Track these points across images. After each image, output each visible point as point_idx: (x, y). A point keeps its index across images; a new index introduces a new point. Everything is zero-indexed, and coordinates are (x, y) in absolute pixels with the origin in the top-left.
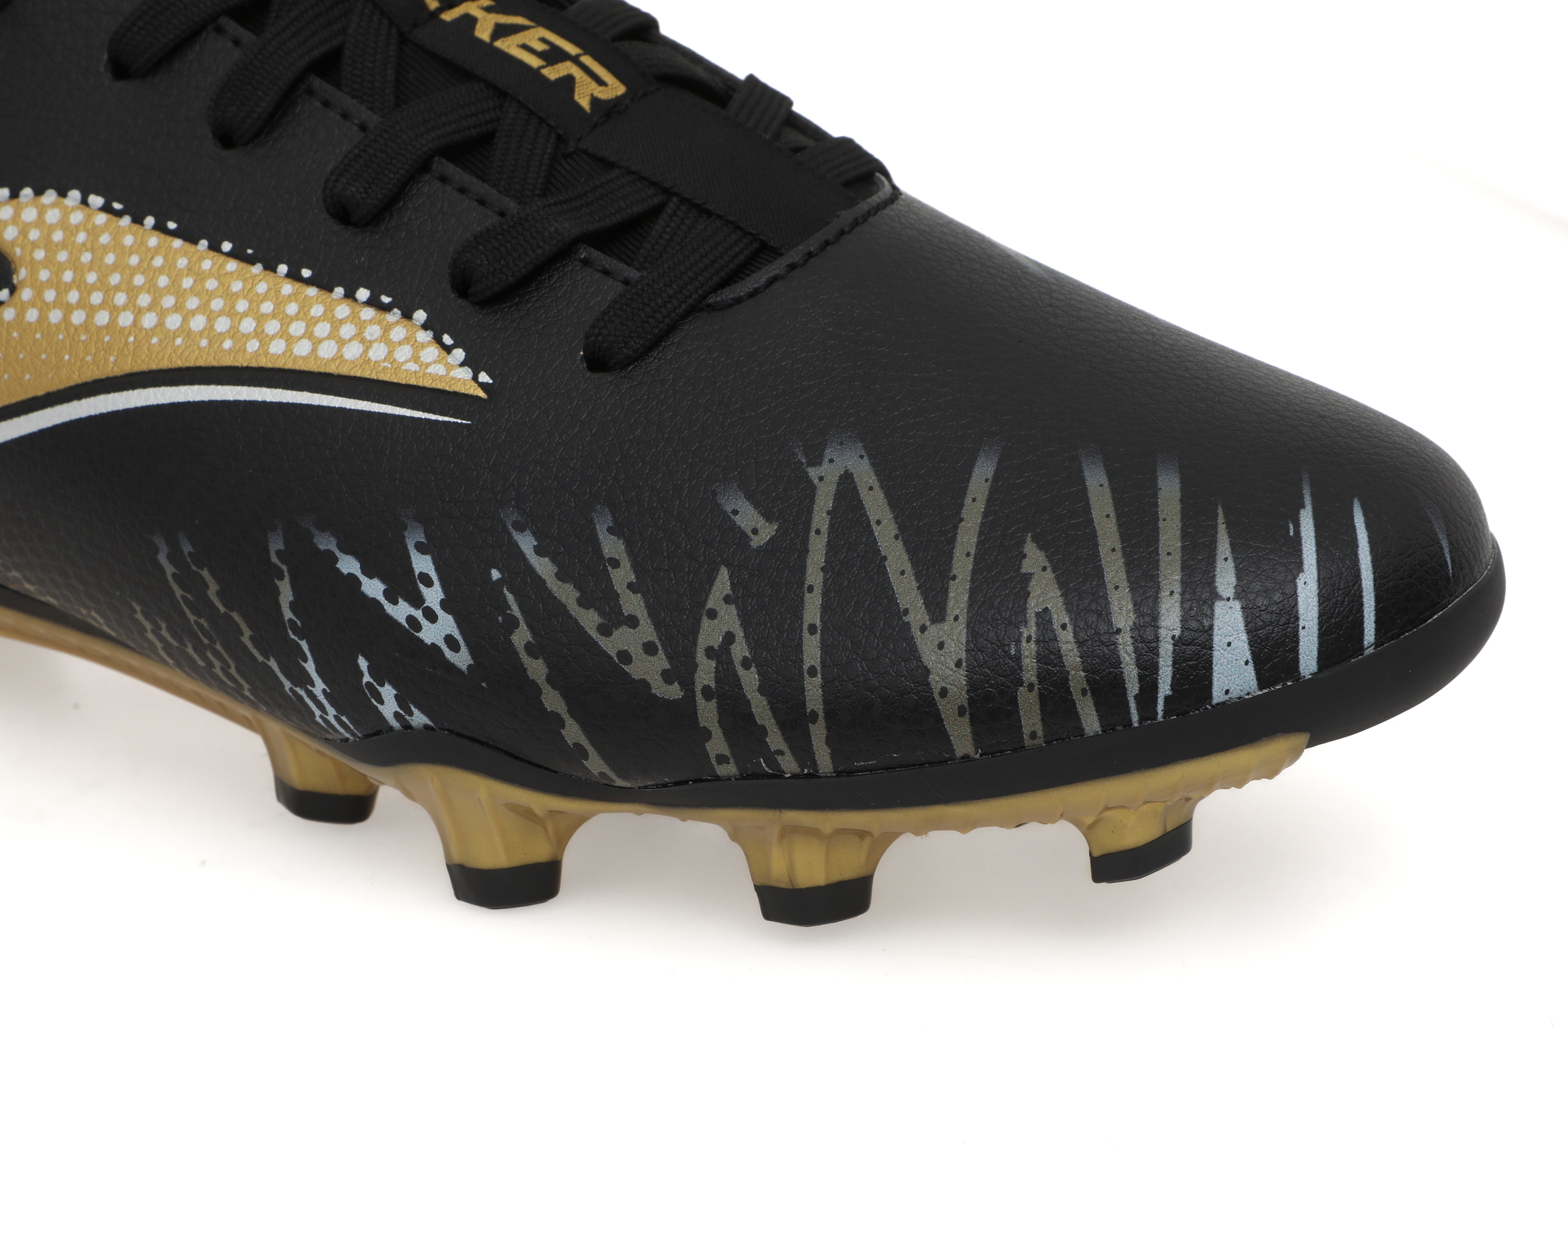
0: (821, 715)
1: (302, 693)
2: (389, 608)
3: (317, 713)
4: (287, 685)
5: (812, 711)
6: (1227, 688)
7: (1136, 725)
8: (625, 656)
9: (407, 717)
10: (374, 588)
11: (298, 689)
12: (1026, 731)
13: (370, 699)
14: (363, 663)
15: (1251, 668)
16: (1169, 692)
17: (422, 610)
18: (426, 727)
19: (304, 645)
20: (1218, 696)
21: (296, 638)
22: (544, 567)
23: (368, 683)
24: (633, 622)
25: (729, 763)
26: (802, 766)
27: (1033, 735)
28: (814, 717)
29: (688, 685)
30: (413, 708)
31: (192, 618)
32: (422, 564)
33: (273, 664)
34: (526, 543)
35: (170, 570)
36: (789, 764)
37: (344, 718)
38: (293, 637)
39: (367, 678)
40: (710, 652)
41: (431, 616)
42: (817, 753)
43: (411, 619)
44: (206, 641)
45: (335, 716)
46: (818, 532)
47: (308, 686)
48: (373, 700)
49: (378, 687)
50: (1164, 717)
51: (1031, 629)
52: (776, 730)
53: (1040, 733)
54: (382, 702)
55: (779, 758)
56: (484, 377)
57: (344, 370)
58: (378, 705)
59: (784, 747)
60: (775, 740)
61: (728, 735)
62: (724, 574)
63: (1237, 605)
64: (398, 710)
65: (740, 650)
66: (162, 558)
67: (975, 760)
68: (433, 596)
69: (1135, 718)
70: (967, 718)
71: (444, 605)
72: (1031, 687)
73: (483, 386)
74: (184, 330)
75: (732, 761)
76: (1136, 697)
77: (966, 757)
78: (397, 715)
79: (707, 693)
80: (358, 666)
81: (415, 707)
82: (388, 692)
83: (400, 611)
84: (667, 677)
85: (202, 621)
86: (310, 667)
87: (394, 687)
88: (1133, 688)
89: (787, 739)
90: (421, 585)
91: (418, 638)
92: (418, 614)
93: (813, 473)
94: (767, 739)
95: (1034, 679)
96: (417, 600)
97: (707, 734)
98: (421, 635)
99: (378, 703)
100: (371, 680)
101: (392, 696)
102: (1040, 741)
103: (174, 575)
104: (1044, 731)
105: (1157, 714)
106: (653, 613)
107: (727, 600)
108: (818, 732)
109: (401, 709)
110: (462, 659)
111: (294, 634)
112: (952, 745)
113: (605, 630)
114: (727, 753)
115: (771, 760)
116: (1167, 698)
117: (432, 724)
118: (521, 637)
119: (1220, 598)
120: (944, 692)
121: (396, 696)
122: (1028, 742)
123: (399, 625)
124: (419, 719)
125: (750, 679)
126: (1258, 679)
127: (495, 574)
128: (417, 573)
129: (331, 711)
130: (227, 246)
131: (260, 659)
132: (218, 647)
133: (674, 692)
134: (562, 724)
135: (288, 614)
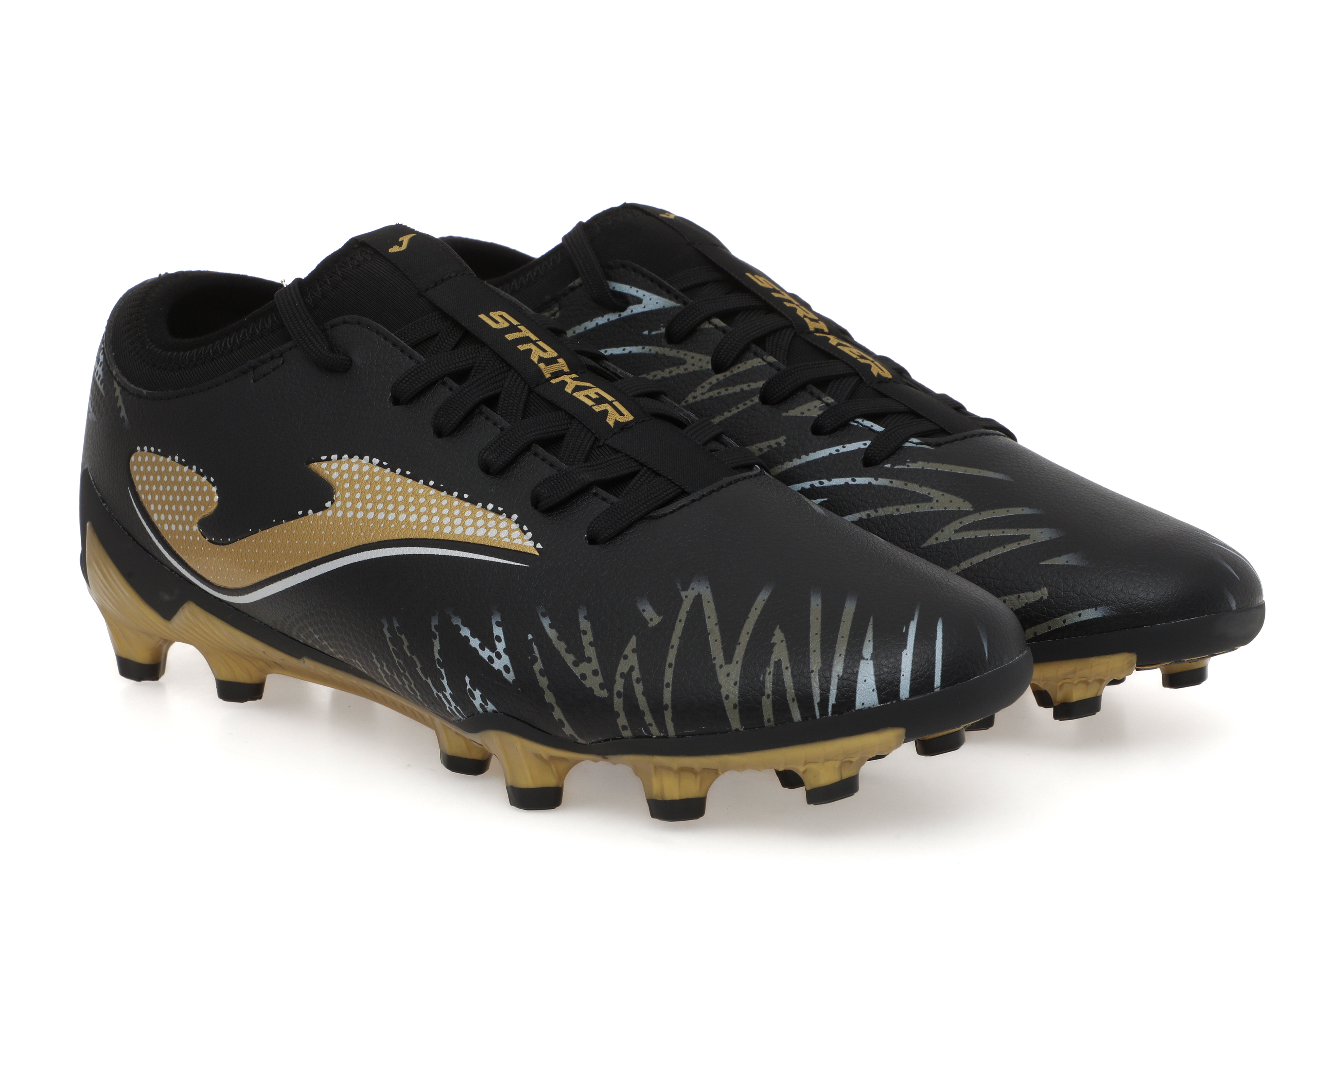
0: (670, 706)
1: (441, 695)
2: (481, 652)
3: (448, 705)
4: (435, 691)
5: (666, 704)
6: (863, 702)
7: (818, 718)
8: (584, 676)
9: (485, 706)
10: (475, 643)
11: (439, 694)
12: (765, 718)
13: (469, 697)
14: (467, 679)
15: (875, 693)
16: (834, 702)
17: (495, 653)
18: (494, 711)
19: (443, 671)
20: (858, 706)
21: (439, 668)
22: (552, 634)
23: (469, 689)
24: (589, 660)
25: (627, 730)
26: (661, 732)
27: (769, 721)
28: (667, 706)
29: (611, 691)
30: (488, 702)
31: (396, 659)
32: (498, 631)
33: (429, 681)
34: (546, 622)
35: (388, 635)
36: (655, 731)
37: (458, 708)
38: (438, 667)
39: (469, 687)
40: (622, 675)
41: (499, 656)
42: (667, 725)
43: (490, 658)
44: (402, 671)
45: (455, 707)
46: (680, 621)
47: (444, 692)
48: (471, 698)
49: (473, 691)
50: (832, 714)
51: (771, 669)
52: (649, 713)
53: (772, 720)
54: (474, 699)
55: (650, 728)
56: (539, 546)
57: (476, 541)
58: (473, 700)
59: (652, 722)
60: (649, 719)
61: (628, 715)
62: (634, 639)
63: (871, 662)
64: (482, 702)
65: (636, 674)
66: (385, 630)
67: (741, 731)
68: (501, 646)
69: (818, 714)
70: (737, 710)
71: (505, 651)
72: (768, 696)
73: (538, 550)
74: (407, 521)
75: (629, 728)
76: (818, 704)
77: (737, 730)
78: (481, 705)
79: (619, 695)
80: (465, 681)
81: (489, 701)
82: (477, 693)
83: (485, 654)
84: (602, 686)
85: (401, 661)
86: (445, 682)
87: (480, 691)
88: (817, 699)
89: (654, 718)
90: (496, 641)
91: (492, 666)
92: (493, 655)
93: (683, 594)
94: (645, 718)
95: (770, 693)
96: (493, 648)
97: (618, 715)
98: (493, 665)
99: (473, 699)
100: (471, 688)
101: (479, 695)
102: (772, 724)
103: (390, 638)
104: (774, 718)
105: (828, 713)
106: (599, 657)
107: (634, 651)
108: (668, 715)
109: (483, 702)
110: (510, 677)
111: (439, 666)
112: (730, 724)
113: (576, 664)
114: (627, 724)
115: (647, 730)
116: (833, 706)
117: (496, 710)
118: (538, 666)
119: (863, 658)
120: (727, 697)
121: (481, 695)
122: (766, 724)
123: (485, 660)
124: (490, 707)
125: (639, 688)
126: (879, 699)
127: (530, 637)
128: (495, 636)
129: (453, 704)
131: (424, 679)
132: (407, 674)
133: (604, 694)
134: (553, 709)
135: (437, 656)
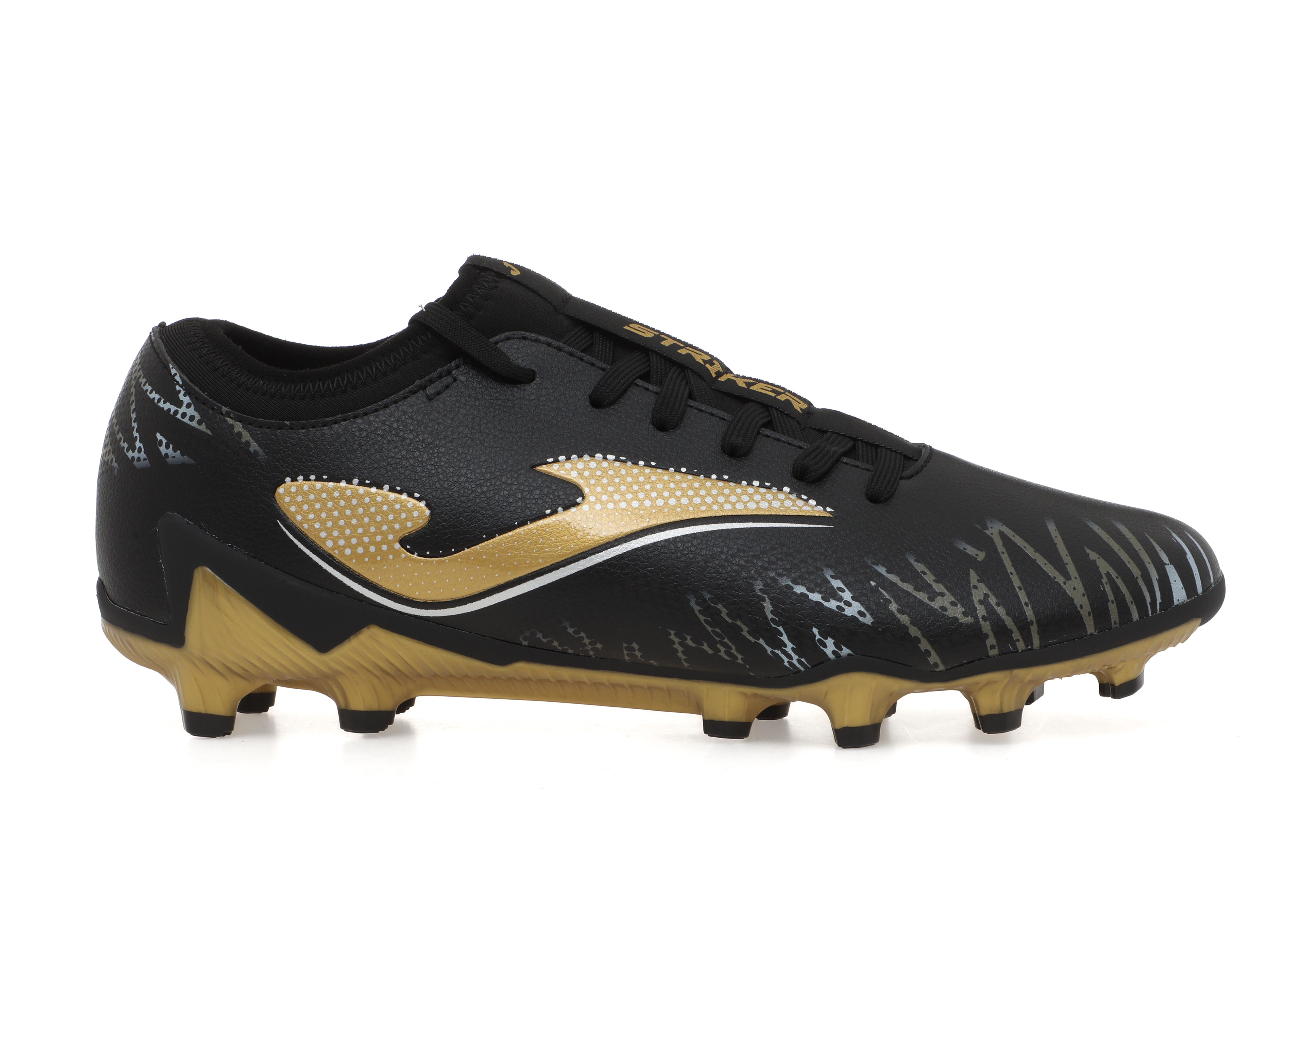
0: (1035, 621)
1: (778, 652)
2: (826, 604)
3: (786, 660)
4: (769, 650)
5: (1031, 620)
6: (1178, 599)
7: (1150, 615)
8: (944, 609)
9: (839, 652)
10: (816, 597)
11: (776, 651)
12: (1113, 621)
13: (819, 647)
14: (815, 631)
15: (1184, 590)
16: (1160, 601)
17: (843, 602)
18: (849, 655)
19: (781, 629)
20: (1176, 603)
21: (776, 626)
22: (893, 578)
23: (819, 639)
24: (942, 594)
25: (995, 648)
26: (1027, 646)
27: (1115, 623)
28: (1032, 622)
29: (975, 617)
30: (843, 647)
31: (709, 629)
32: (837, 584)
33: (762, 642)
34: (882, 570)
35: (697, 608)
36: (1021, 646)
37: (803, 660)
38: (774, 626)
39: (818, 637)
40: (981, 602)
41: (848, 604)
42: (1034, 638)
43: (838, 607)
44: (718, 639)
45: (797, 660)
46: (1003, 553)
47: (783, 648)
48: (821, 647)
49: (824, 640)
50: (1160, 612)
51: (1105, 580)
52: (1016, 630)
53: (1118, 622)
54: (826, 647)
55: (1017, 643)
56: (828, 509)
57: (762, 513)
58: (824, 649)
59: (1019, 637)
60: (1016, 635)
61: (996, 635)
62: (972, 572)
63: (1172, 566)
64: (835, 649)
65: (993, 600)
66: (693, 604)
67: (1095, 635)
68: (847, 595)
69: (1150, 612)
70: (1091, 617)
71: (853, 598)
72: (1113, 602)
73: (829, 512)
74: (679, 504)
75: (997, 647)
76: (1150, 603)
77: (1091, 634)
78: (834, 652)
79: (984, 618)
80: (813, 633)
81: (844, 646)
82: (830, 642)
83: (832, 604)
84: (965, 614)
85: (717, 630)
86: (785, 638)
87: (833, 639)
88: (1148, 600)
89: (1021, 634)
90: (839, 592)
91: (844, 615)
92: (842, 604)
93: (988, 532)
94: (1013, 635)
95: (1113, 599)
96: (840, 599)
97: (987, 636)
98: (845, 613)
99: (824, 648)
100: (821, 638)
101: (832, 643)
102: (1118, 625)
103: (700, 611)
104: (1119, 620)
105: (1157, 610)
106: (949, 589)
107: (978, 581)
108: (1034, 629)
109: (837, 649)
110: (868, 620)
111: (774, 624)
112: (1086, 629)
113: (931, 599)
114: (995, 644)
115: (1014, 646)
116: (1160, 603)
117: (852, 653)
118: (893, 607)
119: (1166, 564)
120: (1081, 607)
121: (834, 643)
122: (1113, 625)
123: (833, 610)
124: (845, 651)
125: (1001, 611)
126: (1187, 595)
127: (873, 584)
128: (836, 588)
129: (795, 657)
130: (684, 470)
131: (753, 640)
132: (726, 640)
133: (969, 620)
134: (919, 641)
135: (770, 616)
